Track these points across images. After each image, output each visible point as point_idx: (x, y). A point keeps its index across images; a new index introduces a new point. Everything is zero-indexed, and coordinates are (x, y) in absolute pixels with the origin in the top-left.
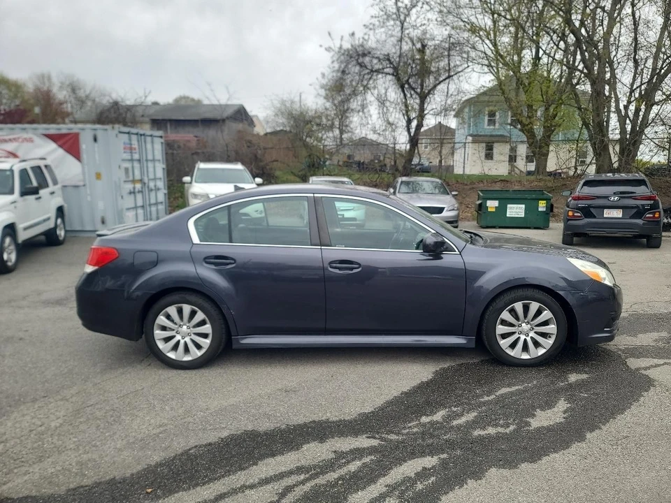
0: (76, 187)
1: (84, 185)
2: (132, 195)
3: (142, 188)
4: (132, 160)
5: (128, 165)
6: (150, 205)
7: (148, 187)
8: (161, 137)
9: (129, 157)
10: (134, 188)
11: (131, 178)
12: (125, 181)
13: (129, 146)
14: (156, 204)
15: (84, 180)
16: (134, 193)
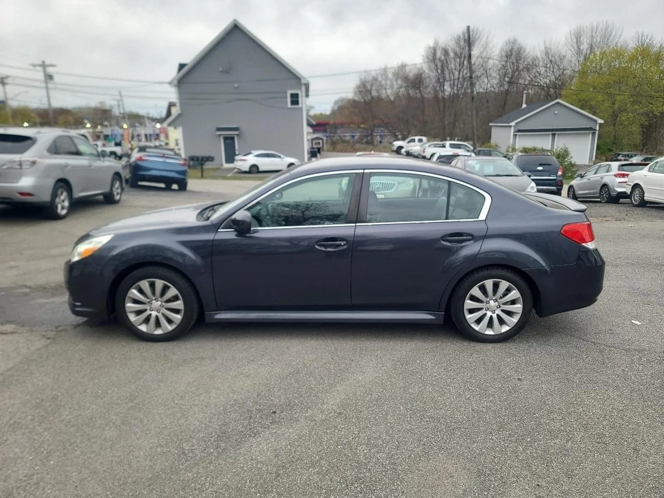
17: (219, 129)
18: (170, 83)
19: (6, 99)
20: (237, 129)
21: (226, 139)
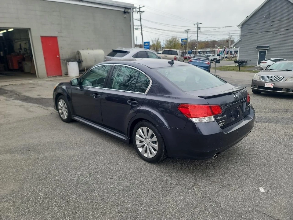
17: (258, 47)
18: (238, 26)
19: (187, 39)
20: (267, 47)
21: (261, 52)
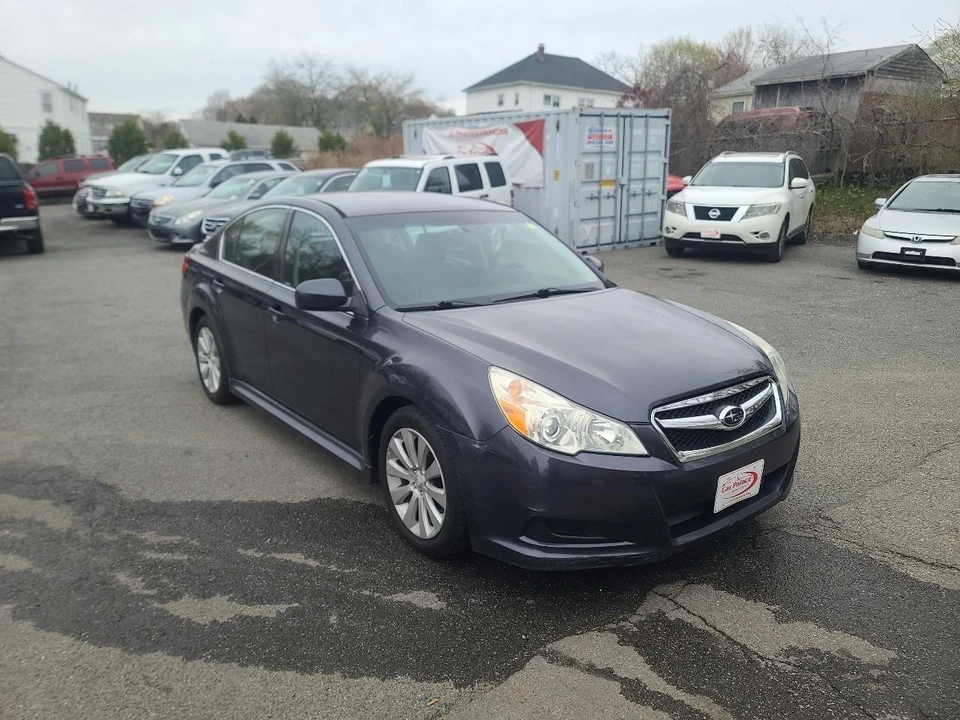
0: (538, 188)
1: (544, 187)
2: (596, 201)
3: (615, 192)
4: (600, 153)
5: (595, 160)
6: (628, 216)
7: (628, 190)
8: (667, 117)
9: (598, 149)
10: (599, 192)
11: (596, 177)
12: (583, 183)
13: (599, 133)
14: (642, 215)
15: (544, 181)
16: (598, 198)
